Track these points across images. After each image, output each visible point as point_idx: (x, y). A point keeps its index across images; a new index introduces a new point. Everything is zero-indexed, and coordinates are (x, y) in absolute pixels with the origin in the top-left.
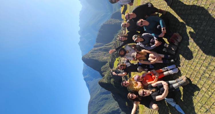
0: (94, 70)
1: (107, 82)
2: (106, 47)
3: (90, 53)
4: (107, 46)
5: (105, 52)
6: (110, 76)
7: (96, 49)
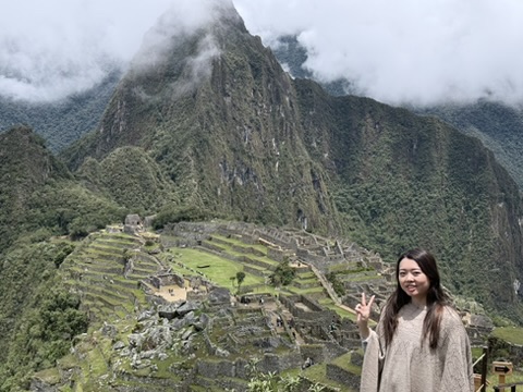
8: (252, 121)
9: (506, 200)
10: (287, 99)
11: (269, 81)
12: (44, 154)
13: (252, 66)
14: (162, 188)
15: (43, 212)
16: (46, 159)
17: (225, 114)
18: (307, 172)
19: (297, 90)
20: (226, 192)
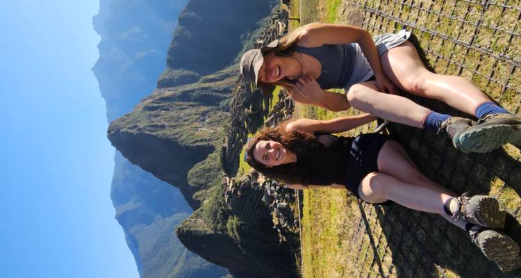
0: (158, 181)
1: (210, 231)
2: (207, 85)
3: (141, 109)
4: (212, 84)
5: (203, 109)
6: (225, 205)
7: (168, 93)
8: (177, 113)
11: (158, 103)
13: (150, 110)
15: (218, 223)
17: (173, 126)
18: (203, 85)
19: (163, 87)
20: (213, 127)
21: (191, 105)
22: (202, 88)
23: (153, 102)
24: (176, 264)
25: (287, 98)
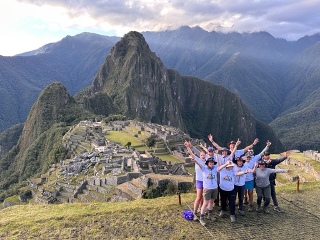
8: (150, 83)
9: (246, 117)
10: (165, 76)
11: (157, 70)
12: (66, 93)
13: (152, 63)
14: (113, 108)
15: (64, 116)
16: (67, 95)
18: (171, 103)
19: (169, 73)
20: (140, 111)
21: (156, 94)
22: (168, 102)
23: (158, 65)
24: (30, 82)
25: (165, 167)
